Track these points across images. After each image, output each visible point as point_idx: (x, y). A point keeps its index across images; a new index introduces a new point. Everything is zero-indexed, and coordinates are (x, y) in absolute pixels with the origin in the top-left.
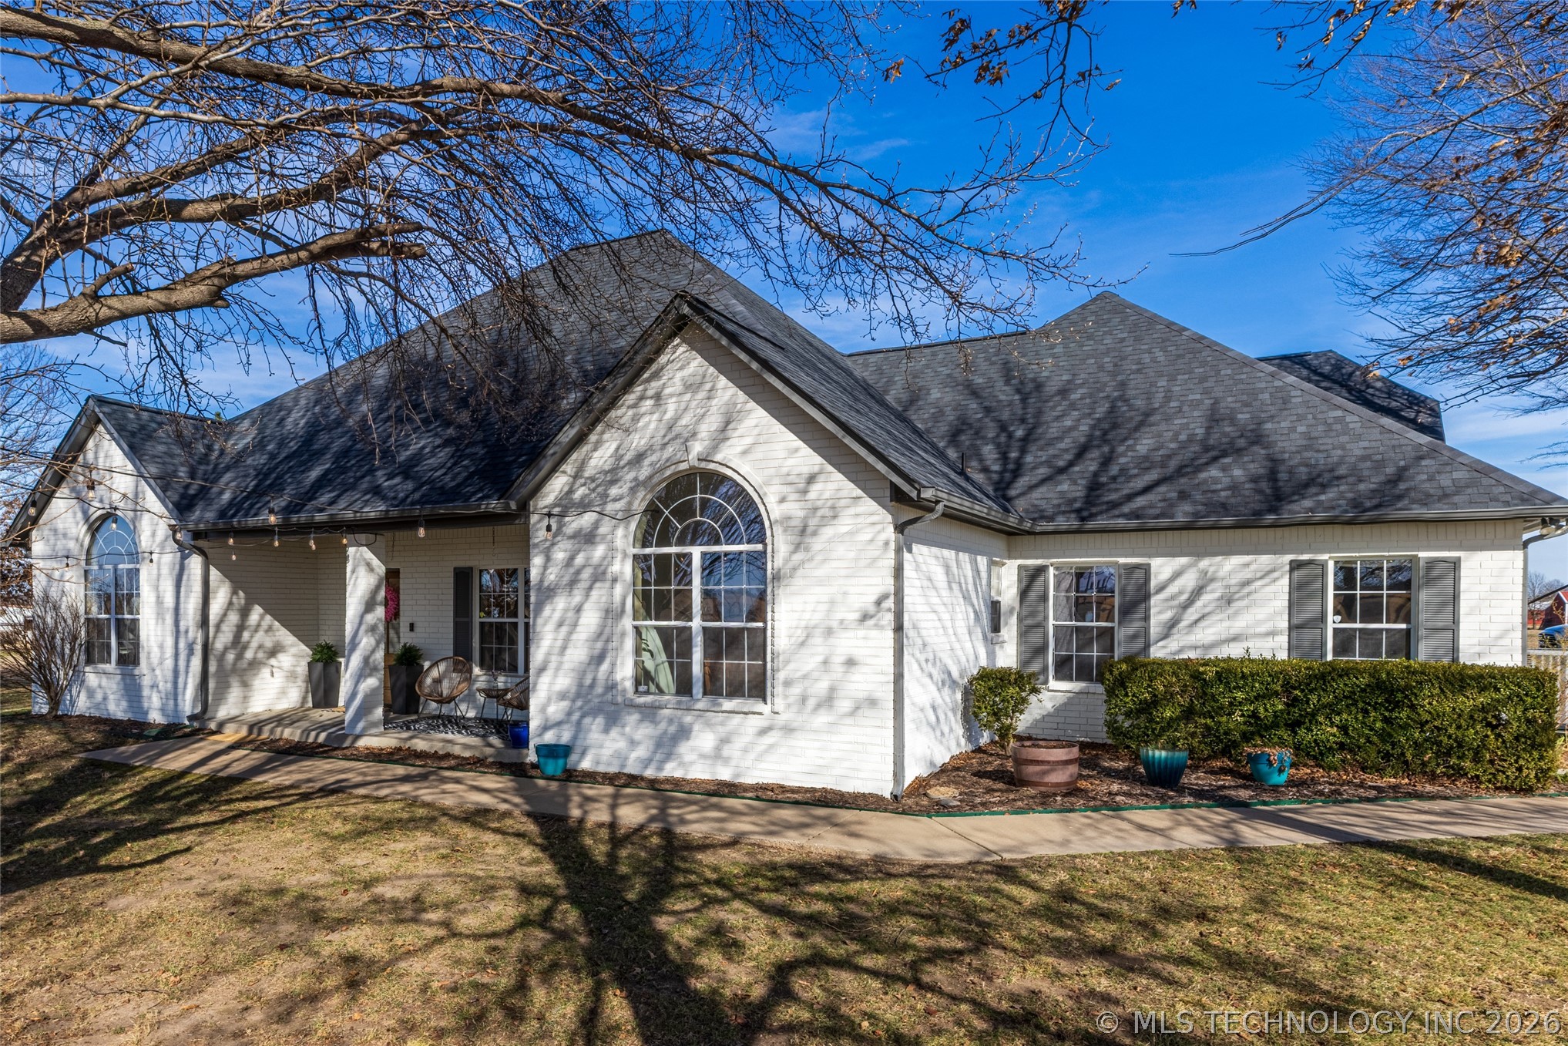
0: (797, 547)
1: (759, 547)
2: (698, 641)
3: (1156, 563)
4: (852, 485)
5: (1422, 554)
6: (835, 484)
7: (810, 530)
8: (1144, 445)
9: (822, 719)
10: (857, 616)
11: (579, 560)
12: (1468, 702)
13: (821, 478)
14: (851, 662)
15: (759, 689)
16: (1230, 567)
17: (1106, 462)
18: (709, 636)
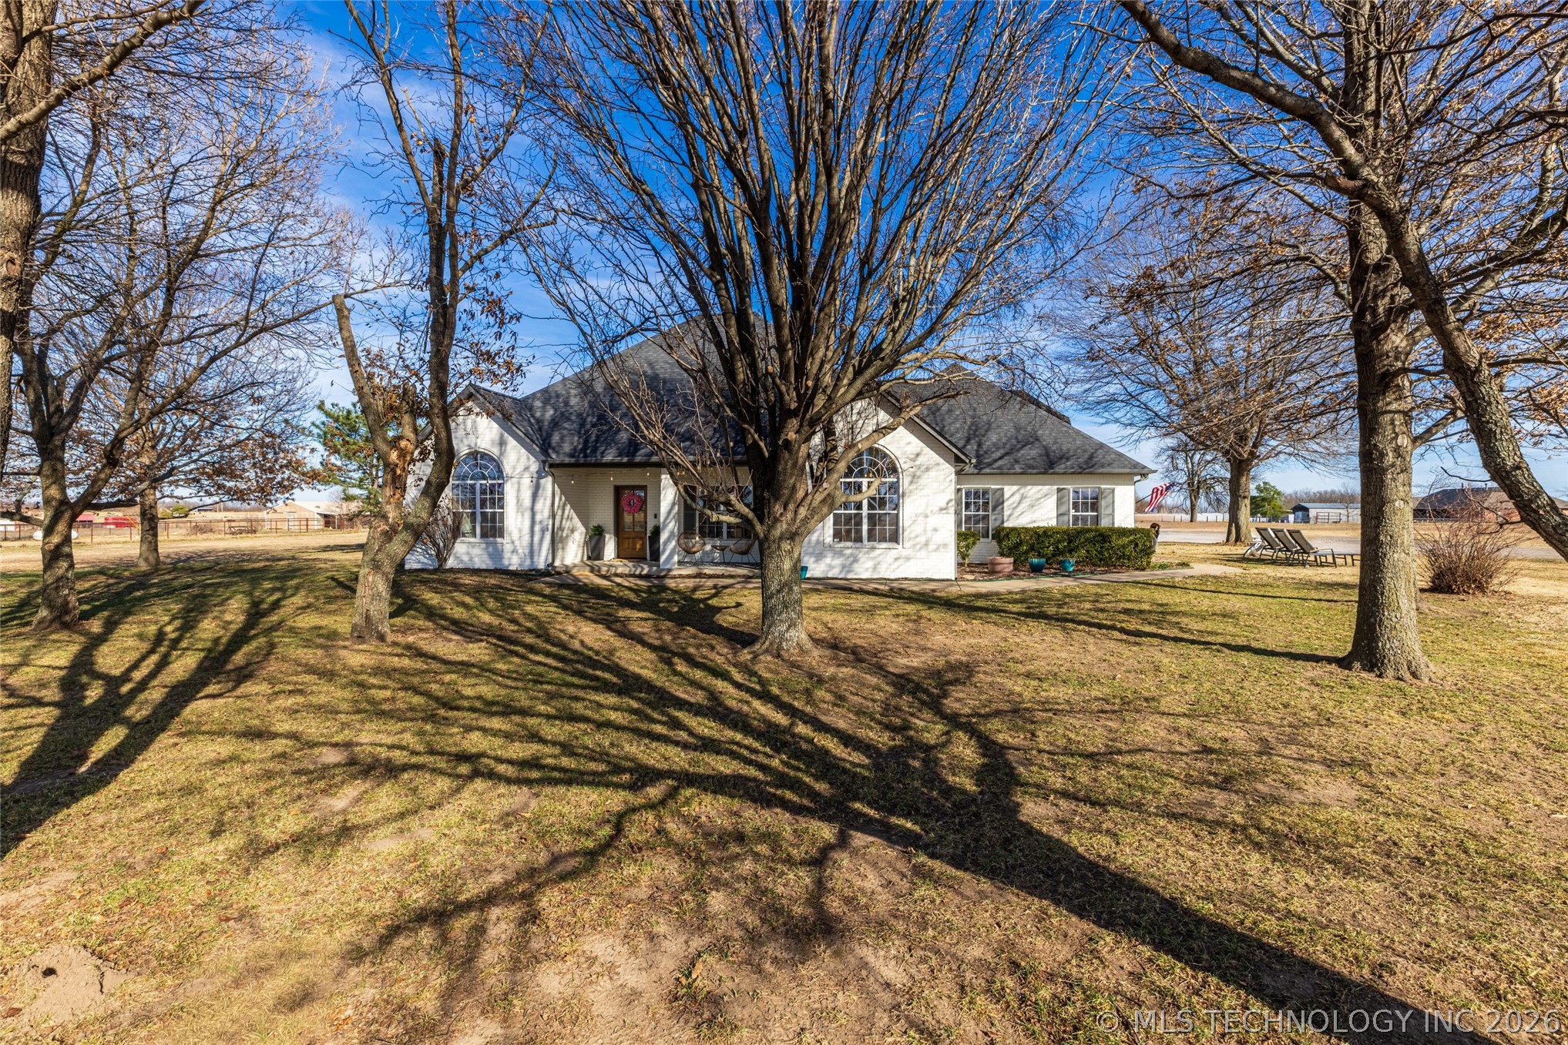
0: (911, 483)
1: (893, 479)
2: (865, 521)
3: (1006, 488)
5: (1101, 487)
6: (930, 456)
7: (918, 474)
8: (993, 437)
9: (923, 553)
10: (937, 509)
12: (1126, 540)
13: (922, 453)
14: (935, 530)
15: (895, 538)
16: (1033, 491)
17: (980, 445)
18: (871, 517)
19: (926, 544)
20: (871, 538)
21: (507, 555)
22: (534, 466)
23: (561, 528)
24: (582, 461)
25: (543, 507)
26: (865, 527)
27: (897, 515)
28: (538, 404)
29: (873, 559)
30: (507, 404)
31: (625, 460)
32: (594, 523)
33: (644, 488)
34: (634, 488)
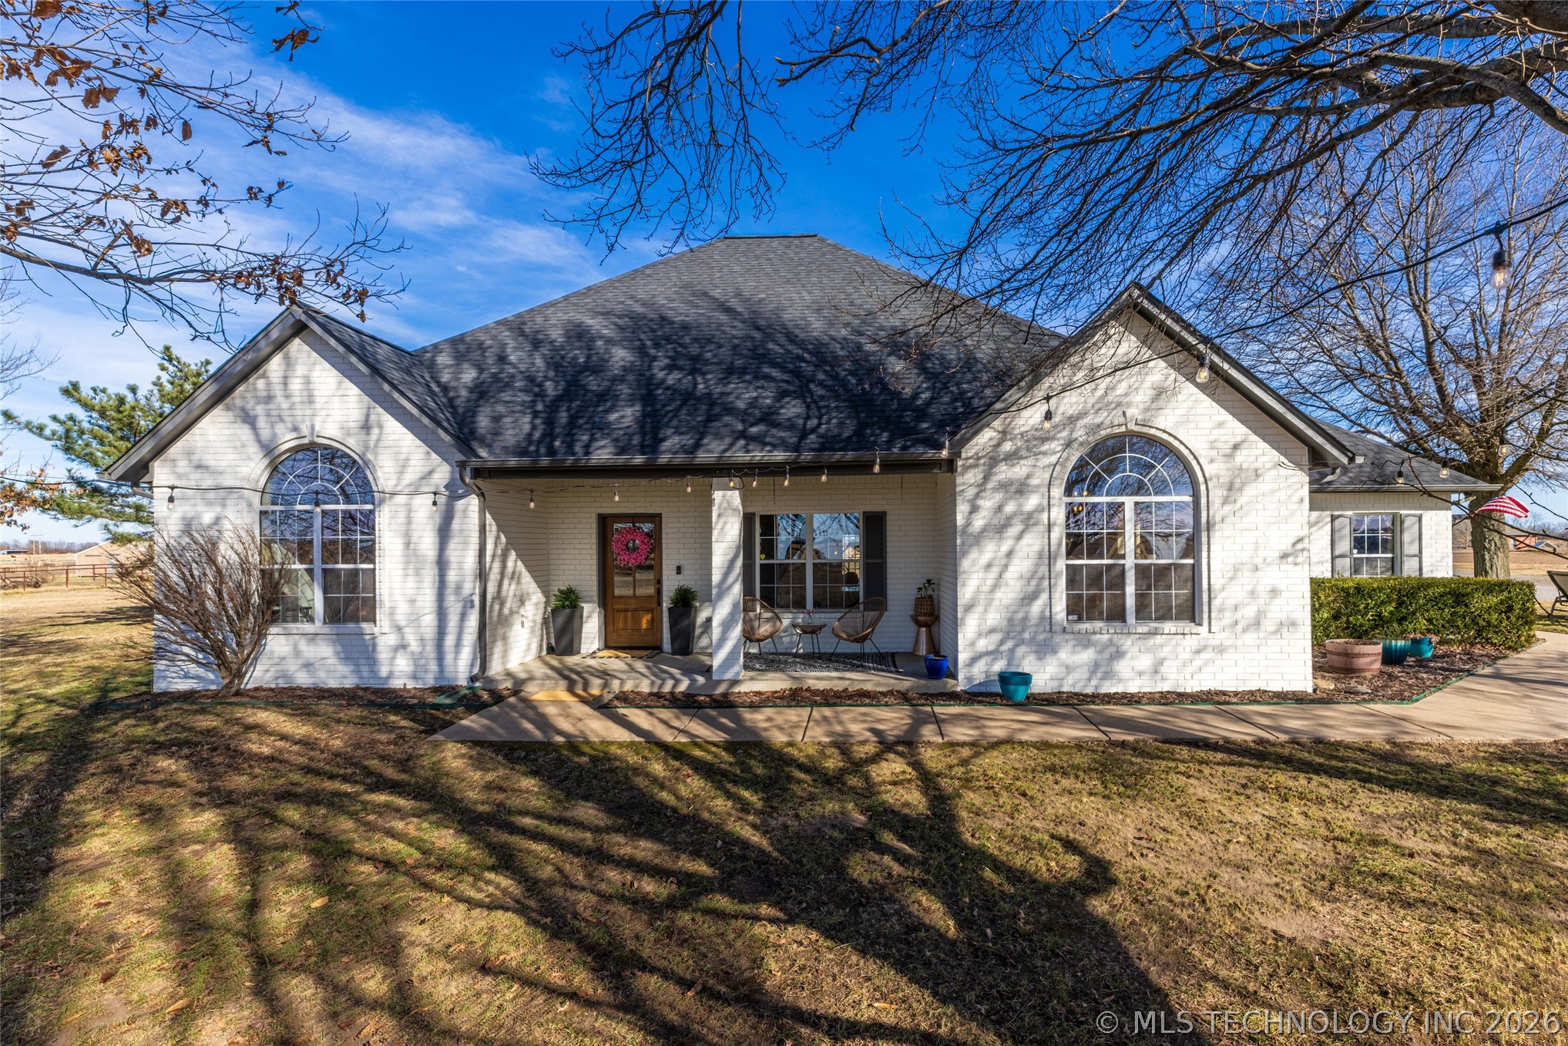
0: (1226, 501)
2: (1131, 577)
4: (1275, 452)
5: (1402, 512)
6: (1260, 452)
7: (1237, 485)
9: (1251, 637)
10: (1277, 554)
11: (1010, 508)
13: (1245, 445)
14: (1274, 592)
15: (1190, 612)
18: (1142, 571)
19: (1257, 623)
20: (1142, 612)
21: (383, 655)
22: (443, 473)
23: (499, 597)
24: (545, 461)
25: (464, 559)
26: (1130, 589)
27: (1195, 569)
28: (443, 359)
29: (1148, 650)
30: (383, 351)
31: (639, 460)
32: (560, 584)
33: (656, 518)
34: (634, 518)
